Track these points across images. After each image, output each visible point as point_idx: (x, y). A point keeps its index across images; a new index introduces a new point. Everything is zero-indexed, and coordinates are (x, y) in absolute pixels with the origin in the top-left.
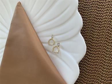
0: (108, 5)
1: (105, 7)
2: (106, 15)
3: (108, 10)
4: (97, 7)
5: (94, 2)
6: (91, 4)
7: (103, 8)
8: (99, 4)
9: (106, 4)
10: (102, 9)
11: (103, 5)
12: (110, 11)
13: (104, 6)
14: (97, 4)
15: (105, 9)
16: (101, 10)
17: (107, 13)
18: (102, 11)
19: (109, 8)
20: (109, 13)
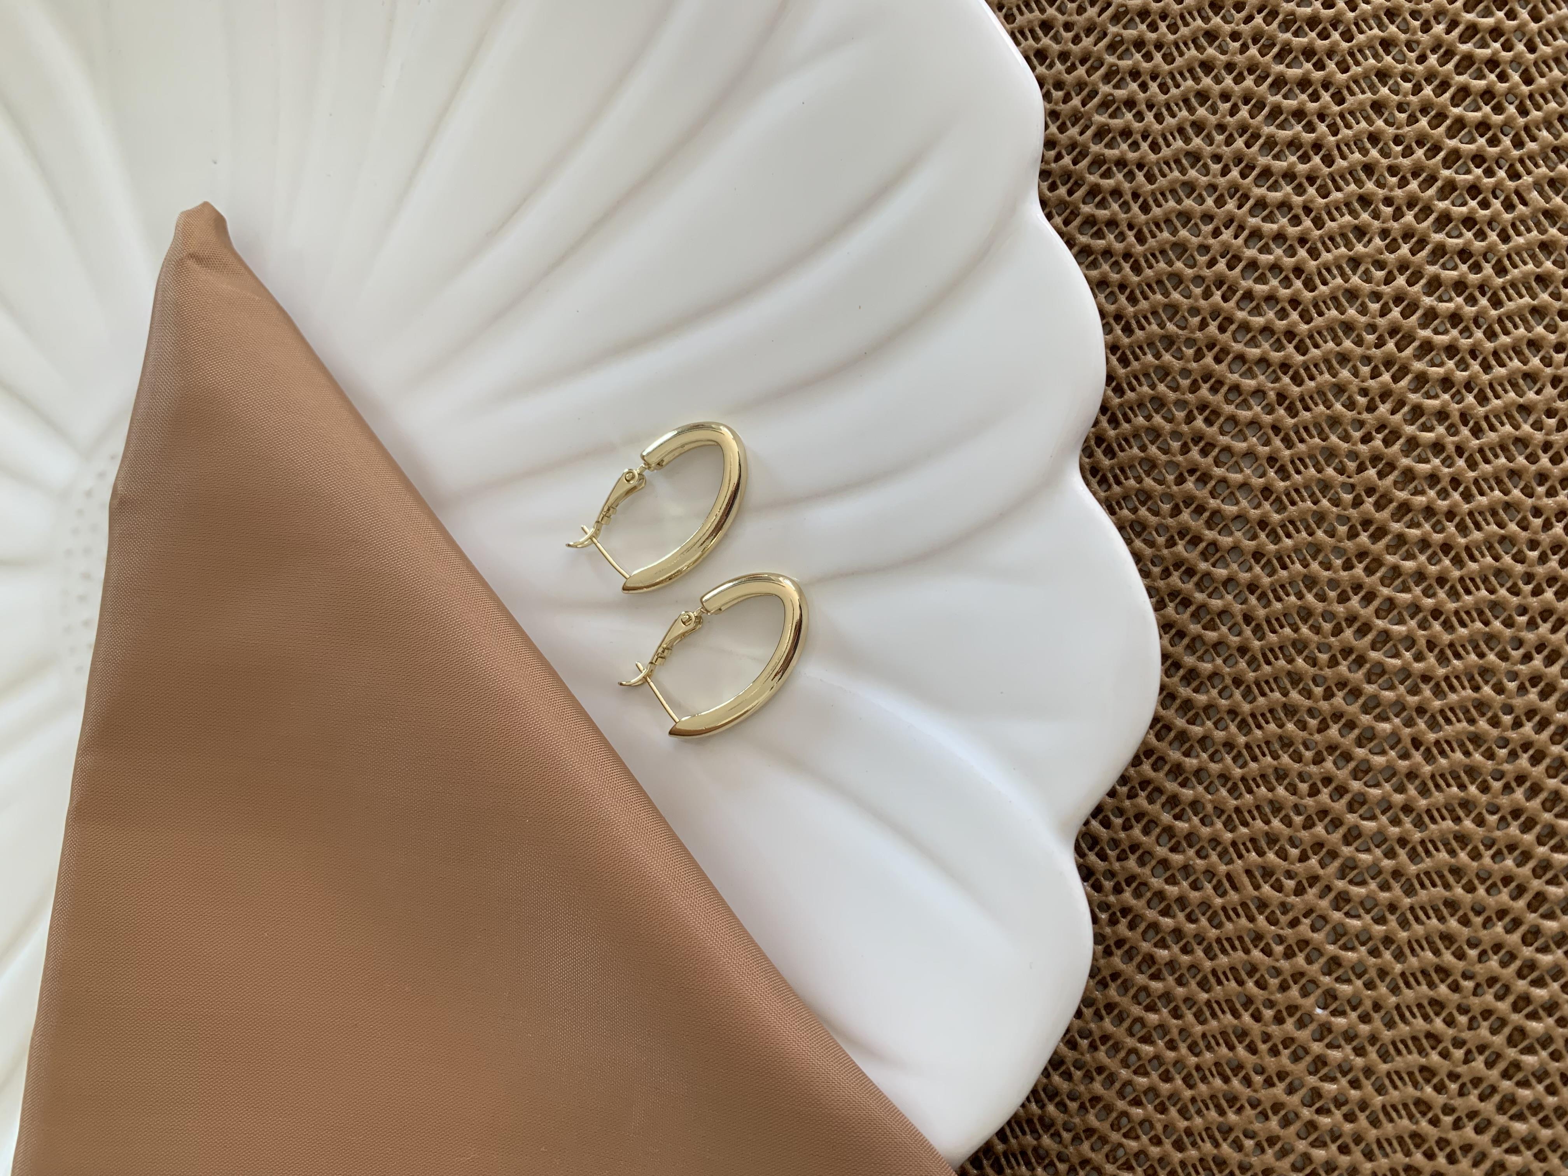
0: (1364, 152)
1: (1340, 163)
2: (1355, 262)
3: (1365, 201)
4: (1251, 167)
5: (1214, 110)
6: (1181, 130)
7: (1311, 180)
8: (1267, 130)
9: (1345, 132)
10: (1300, 190)
11: (1317, 146)
12: (1388, 211)
13: (1328, 160)
14: (1243, 129)
15: (1336, 195)
16: (1297, 200)
17: (1361, 232)
18: (1307, 210)
19: (1380, 184)
20: (1384, 233)
